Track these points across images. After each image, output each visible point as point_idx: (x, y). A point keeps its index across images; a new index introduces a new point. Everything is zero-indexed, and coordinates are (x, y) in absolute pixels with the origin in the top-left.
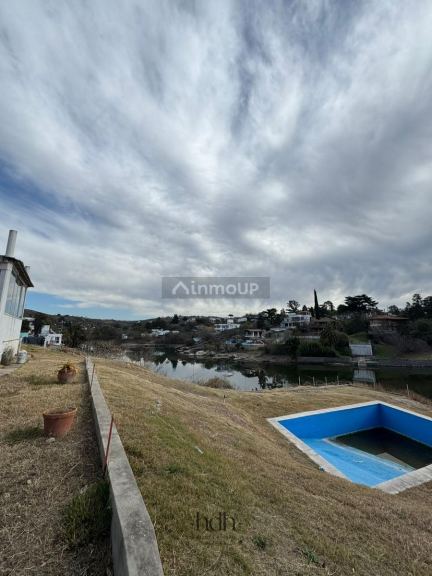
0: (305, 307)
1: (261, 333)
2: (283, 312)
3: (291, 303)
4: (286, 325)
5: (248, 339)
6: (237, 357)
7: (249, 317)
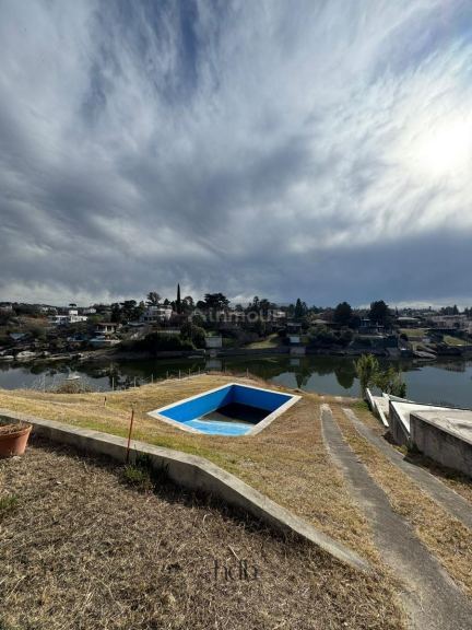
0: (166, 300)
1: (115, 327)
2: (142, 303)
3: (151, 296)
4: (146, 319)
5: (99, 334)
6: (84, 356)
7: (100, 309)
